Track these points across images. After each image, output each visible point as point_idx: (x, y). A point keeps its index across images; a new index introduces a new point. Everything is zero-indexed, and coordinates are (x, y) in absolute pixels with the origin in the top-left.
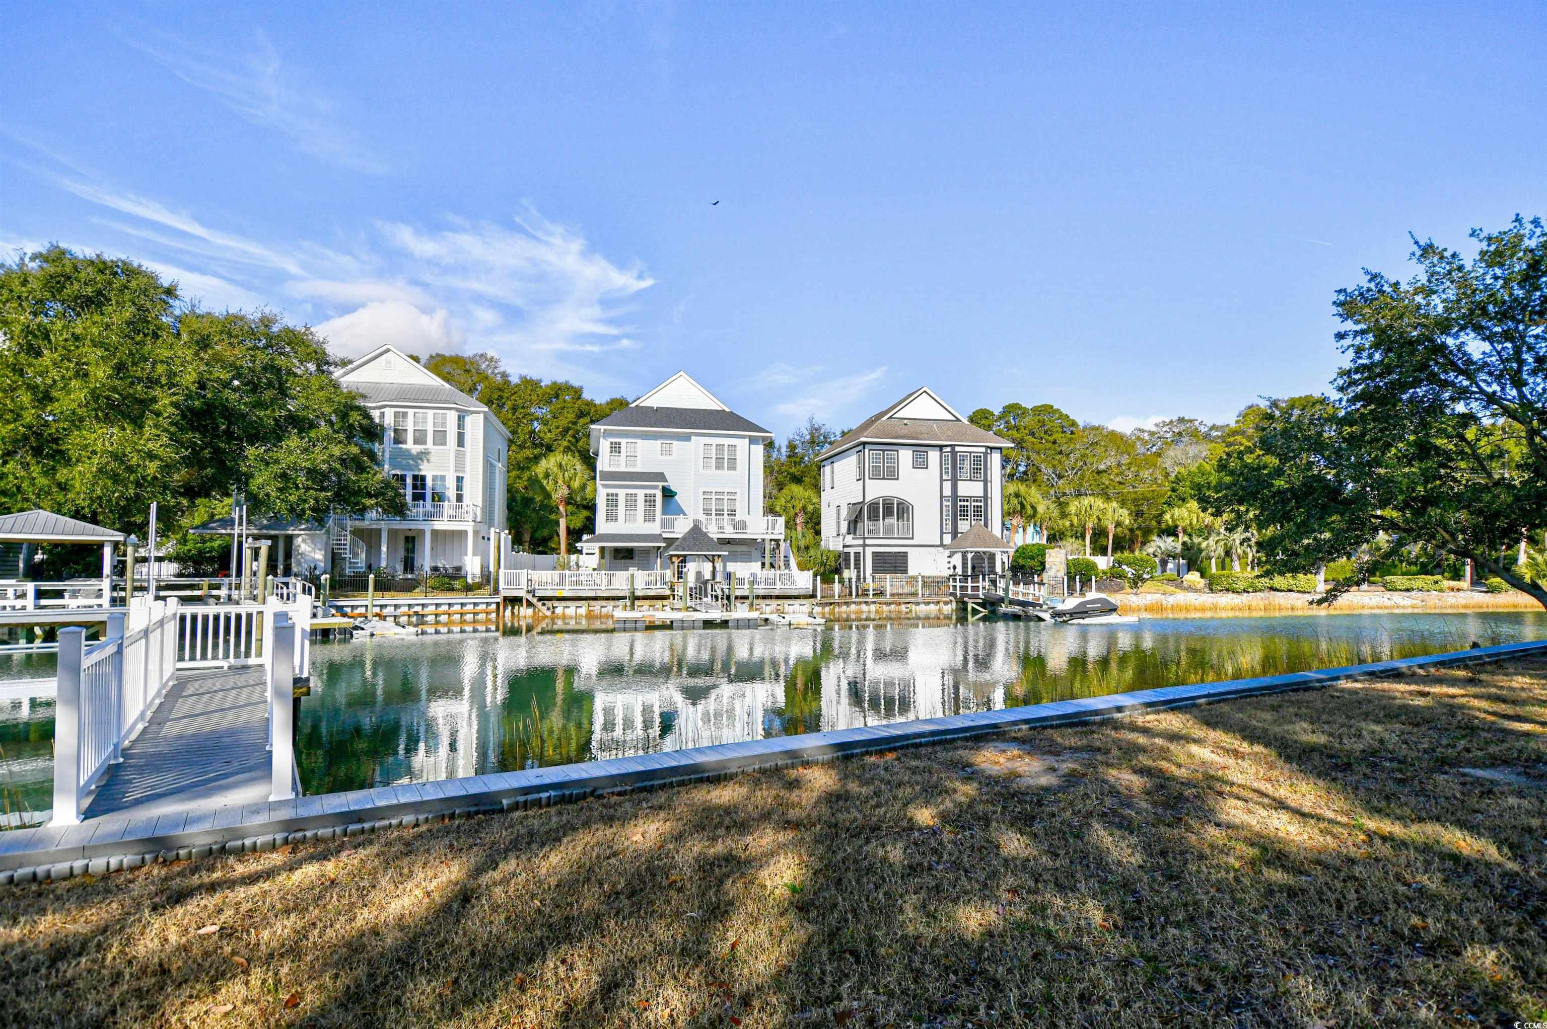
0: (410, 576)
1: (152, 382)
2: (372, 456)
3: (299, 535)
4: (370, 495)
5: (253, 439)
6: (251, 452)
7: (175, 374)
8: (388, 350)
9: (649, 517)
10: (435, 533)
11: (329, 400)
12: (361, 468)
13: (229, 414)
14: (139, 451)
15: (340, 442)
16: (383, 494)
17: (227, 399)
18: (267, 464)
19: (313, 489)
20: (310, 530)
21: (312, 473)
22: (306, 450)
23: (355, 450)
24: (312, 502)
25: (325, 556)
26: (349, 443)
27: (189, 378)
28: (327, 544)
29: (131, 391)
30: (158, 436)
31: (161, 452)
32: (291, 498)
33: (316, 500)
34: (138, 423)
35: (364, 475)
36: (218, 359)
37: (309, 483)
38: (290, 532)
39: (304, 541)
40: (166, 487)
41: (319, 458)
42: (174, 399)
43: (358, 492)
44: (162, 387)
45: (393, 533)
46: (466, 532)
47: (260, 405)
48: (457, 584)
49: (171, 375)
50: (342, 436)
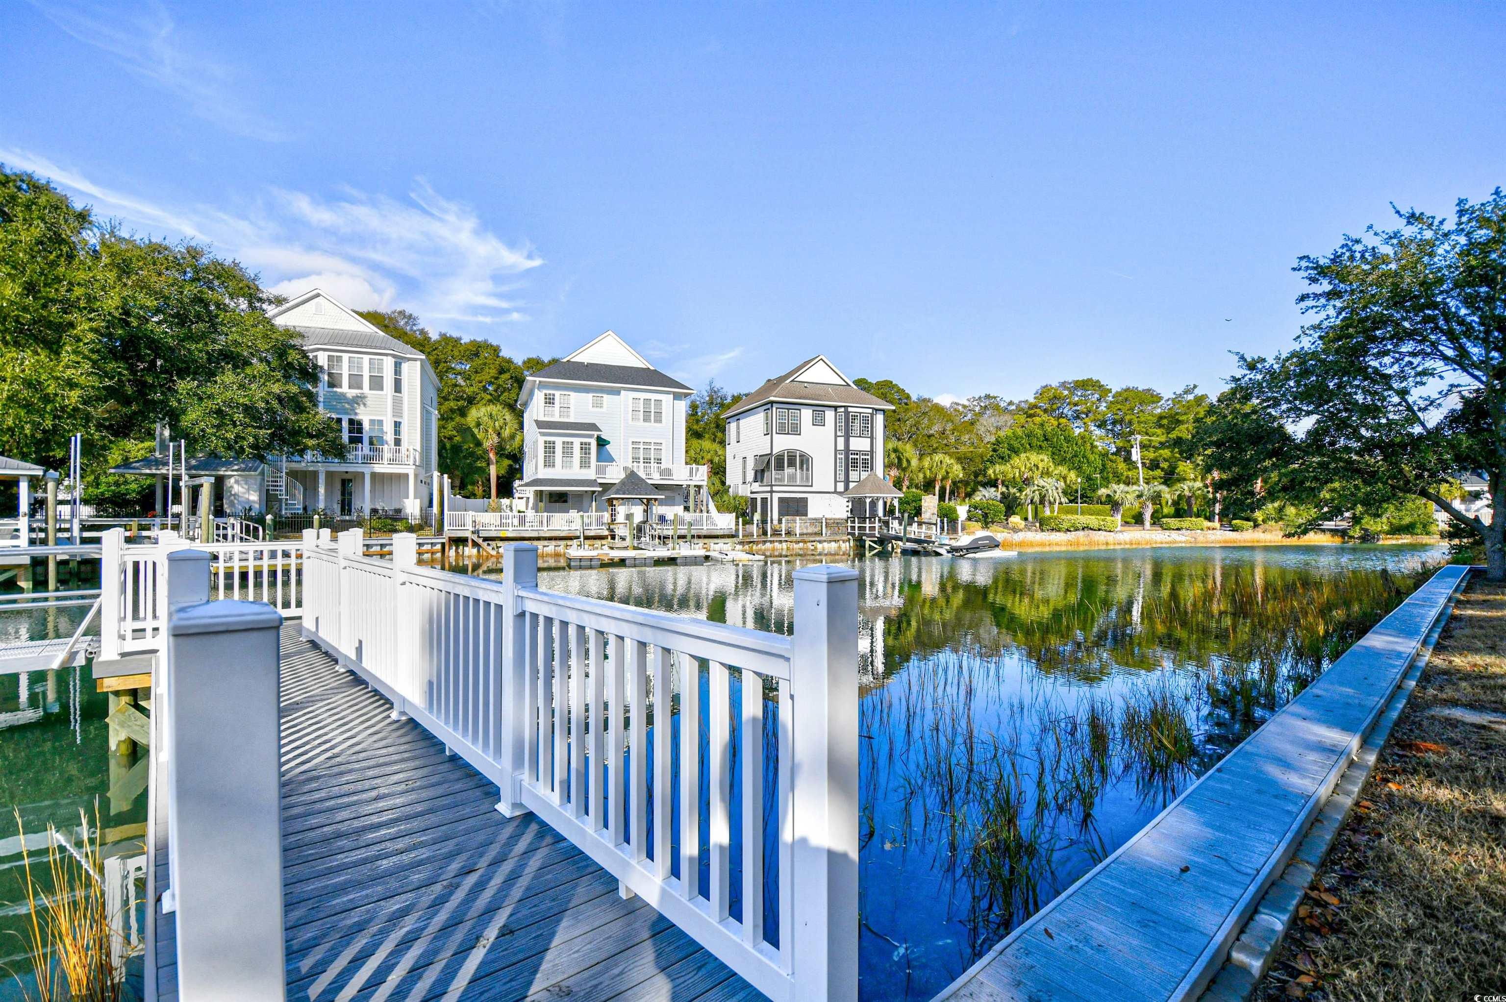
0: (347, 518)
1: (68, 306)
2: (311, 396)
3: (230, 476)
4: (311, 436)
5: (183, 373)
6: (183, 386)
7: (95, 298)
8: (318, 295)
9: (585, 463)
10: (374, 475)
11: (265, 336)
12: (300, 409)
13: (156, 346)
14: (58, 378)
15: (278, 380)
16: (324, 435)
17: (152, 331)
18: (201, 399)
19: (252, 426)
20: (243, 470)
21: (248, 410)
22: (242, 386)
23: (294, 389)
24: (251, 439)
25: (260, 496)
26: (287, 383)
27: (111, 303)
28: (261, 485)
29: (45, 314)
30: (78, 363)
31: (82, 380)
32: (228, 435)
33: (255, 437)
34: (54, 348)
35: (304, 415)
36: (143, 286)
37: (247, 420)
38: (222, 473)
39: (237, 482)
40: (88, 418)
41: (257, 394)
42: (94, 325)
43: (296, 433)
44: (80, 310)
45: (330, 475)
46: (407, 475)
47: (190, 337)
48: (399, 525)
49: (90, 299)
50: (278, 374)
